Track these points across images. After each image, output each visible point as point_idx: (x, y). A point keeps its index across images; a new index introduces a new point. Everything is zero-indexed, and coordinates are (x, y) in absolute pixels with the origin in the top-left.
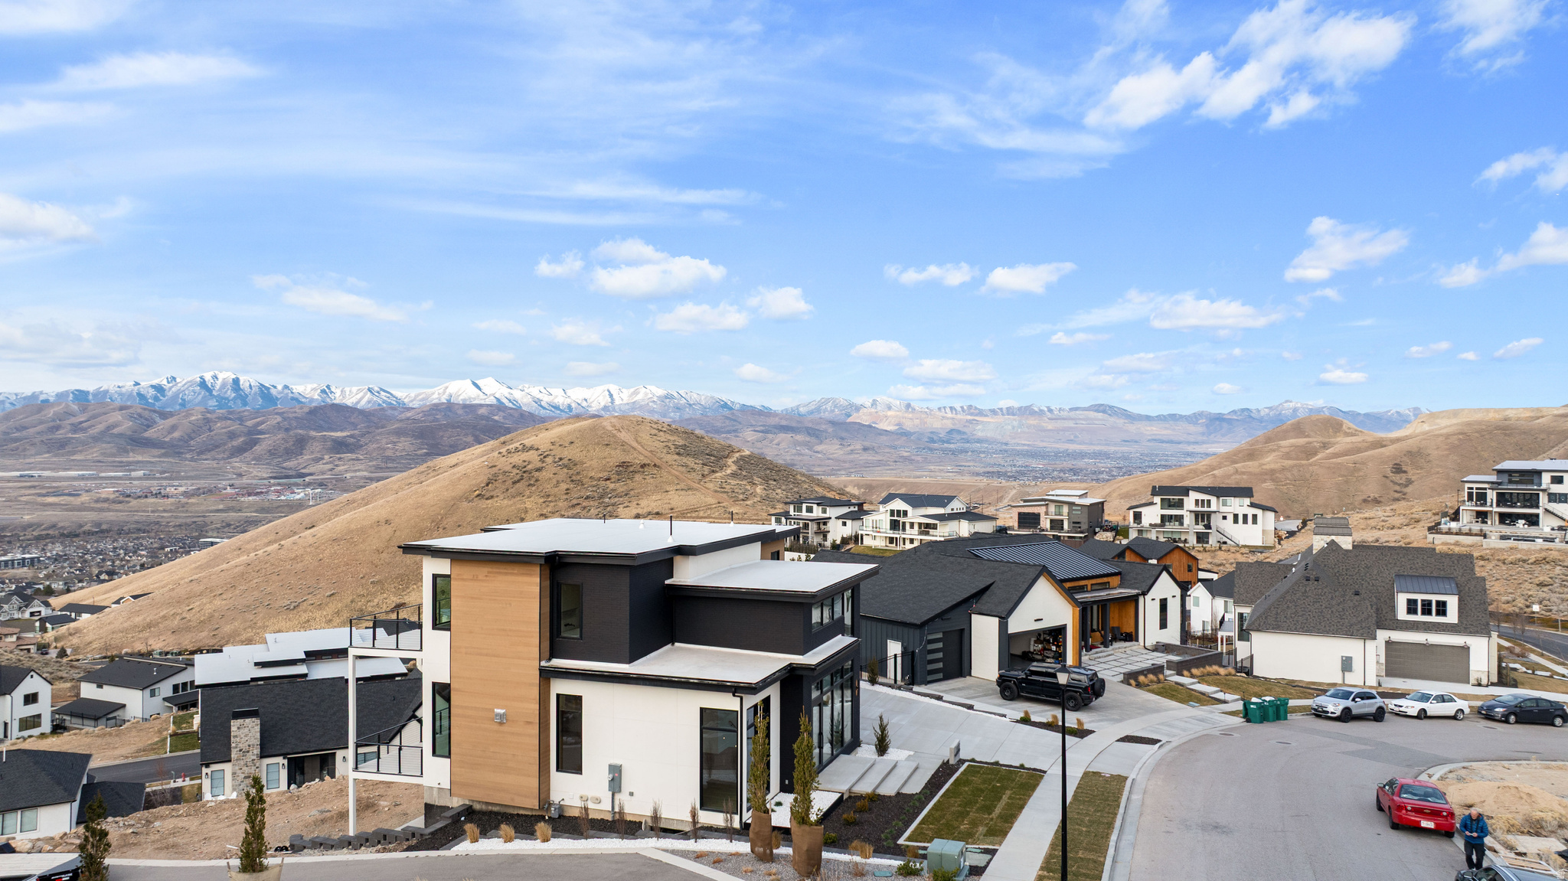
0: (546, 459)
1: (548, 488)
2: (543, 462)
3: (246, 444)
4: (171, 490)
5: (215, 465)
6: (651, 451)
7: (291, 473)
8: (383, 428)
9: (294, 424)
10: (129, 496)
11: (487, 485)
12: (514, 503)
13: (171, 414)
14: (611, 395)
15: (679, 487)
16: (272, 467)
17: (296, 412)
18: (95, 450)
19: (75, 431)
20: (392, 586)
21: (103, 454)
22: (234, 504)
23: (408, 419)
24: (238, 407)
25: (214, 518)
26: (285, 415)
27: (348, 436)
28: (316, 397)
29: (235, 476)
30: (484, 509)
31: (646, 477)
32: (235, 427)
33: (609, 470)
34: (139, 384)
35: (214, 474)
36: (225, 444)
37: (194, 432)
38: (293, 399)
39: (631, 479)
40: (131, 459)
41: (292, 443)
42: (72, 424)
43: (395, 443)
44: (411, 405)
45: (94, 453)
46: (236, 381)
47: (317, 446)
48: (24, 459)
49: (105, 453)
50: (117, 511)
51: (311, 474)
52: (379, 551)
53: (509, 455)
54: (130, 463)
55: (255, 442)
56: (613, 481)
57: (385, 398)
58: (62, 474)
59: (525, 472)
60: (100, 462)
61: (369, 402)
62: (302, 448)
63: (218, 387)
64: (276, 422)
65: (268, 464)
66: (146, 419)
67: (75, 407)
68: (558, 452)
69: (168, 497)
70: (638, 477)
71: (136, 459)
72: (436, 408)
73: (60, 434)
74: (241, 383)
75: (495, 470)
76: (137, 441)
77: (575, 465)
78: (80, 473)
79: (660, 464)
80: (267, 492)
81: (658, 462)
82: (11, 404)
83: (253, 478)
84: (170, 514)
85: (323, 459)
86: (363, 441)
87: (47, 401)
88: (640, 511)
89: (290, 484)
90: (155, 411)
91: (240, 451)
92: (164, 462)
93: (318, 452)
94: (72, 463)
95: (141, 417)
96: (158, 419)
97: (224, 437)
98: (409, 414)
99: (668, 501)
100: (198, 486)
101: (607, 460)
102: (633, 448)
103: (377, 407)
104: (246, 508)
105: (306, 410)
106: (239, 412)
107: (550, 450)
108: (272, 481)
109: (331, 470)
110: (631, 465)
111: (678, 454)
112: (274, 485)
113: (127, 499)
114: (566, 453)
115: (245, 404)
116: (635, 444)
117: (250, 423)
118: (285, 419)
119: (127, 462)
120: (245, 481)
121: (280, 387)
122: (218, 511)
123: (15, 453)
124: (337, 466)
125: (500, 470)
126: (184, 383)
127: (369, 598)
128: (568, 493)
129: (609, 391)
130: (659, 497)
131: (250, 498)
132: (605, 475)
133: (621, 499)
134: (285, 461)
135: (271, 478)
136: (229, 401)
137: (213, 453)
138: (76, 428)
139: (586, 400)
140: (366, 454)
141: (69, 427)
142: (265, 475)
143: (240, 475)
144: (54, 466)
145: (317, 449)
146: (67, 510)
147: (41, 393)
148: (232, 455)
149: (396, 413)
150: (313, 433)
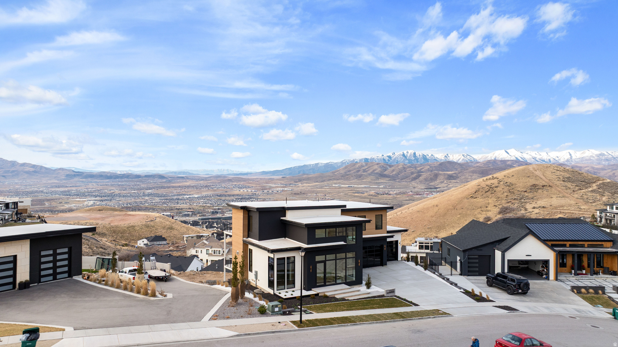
0: (501, 183)
1: (499, 195)
2: (499, 184)
3: (417, 176)
4: (391, 192)
5: (406, 184)
6: (549, 180)
7: (432, 187)
8: (467, 170)
9: (434, 169)
10: (378, 194)
11: (475, 193)
12: (484, 200)
13: (393, 166)
14: (570, 155)
15: (558, 196)
16: (426, 185)
17: (435, 164)
18: (369, 178)
19: (364, 172)
20: (435, 230)
21: (372, 180)
22: (411, 198)
23: (477, 167)
24: (415, 163)
25: (405, 203)
26: (431, 165)
27: (453, 173)
28: (443, 158)
29: (413, 188)
30: (472, 202)
31: (544, 191)
32: (413, 170)
33: (527, 187)
34: (383, 156)
35: (406, 187)
36: (410, 176)
37: (400, 172)
38: (434, 159)
39: (537, 192)
40: (380, 181)
41: (433, 176)
42: (363, 170)
43: (471, 176)
44: (479, 161)
45: (369, 179)
46: (415, 153)
47: (441, 178)
48: (350, 181)
49: (372, 179)
50: (375, 199)
51: (439, 188)
52: (432, 217)
53: (487, 181)
54: (379, 183)
55: (420, 176)
56: (527, 192)
57: (469, 158)
58: (360, 186)
59: (491, 188)
60: (370, 182)
61: (463, 160)
62: (436, 178)
63: (408, 156)
64: (427, 168)
65: (424, 184)
66: (385, 168)
67: (364, 164)
68: (506, 180)
69: (390, 195)
70: (540, 191)
71: (381, 181)
72: (489, 162)
73: (360, 173)
74: (416, 154)
75: (479, 187)
76: (382, 175)
77: (512, 185)
78: (365, 186)
79: (552, 185)
80: (423, 194)
81: (551, 184)
82: (348, 163)
83: (419, 189)
84: (391, 201)
85: (444, 182)
86: (459, 175)
87: (357, 162)
88: (536, 206)
89: (432, 191)
90: (388, 165)
91: (415, 179)
92: (390, 182)
93: (442, 179)
94: (362, 183)
95: (383, 167)
96: (388, 168)
97: (409, 174)
98: (478, 165)
99: (550, 202)
100: (400, 191)
101: (527, 183)
102: (541, 178)
103: (466, 162)
104: (416, 199)
105: (439, 163)
106: (415, 165)
107: (503, 179)
108: (425, 190)
109: (447, 186)
110: (538, 186)
111: (564, 181)
112: (426, 191)
113: (378, 195)
114: (509, 180)
115: (418, 162)
116: (542, 177)
117: (418, 169)
118: (431, 167)
119: (378, 182)
120: (416, 190)
121: (430, 155)
122: (406, 200)
123: (348, 179)
124: (449, 185)
125: (481, 187)
126: (397, 155)
127: (426, 234)
128: (507, 197)
129: (569, 153)
130: (547, 200)
131: (417, 196)
132: (525, 190)
133: (529, 200)
134: (430, 183)
135: (425, 189)
136: (412, 161)
137: (406, 179)
138: (364, 171)
139: (558, 157)
140: (460, 180)
141: (362, 170)
142: (423, 188)
143: (414, 188)
144: (357, 183)
145: (442, 178)
146: (361, 198)
147: (355, 159)
148: (412, 180)
149: (473, 164)
150: (441, 172)
